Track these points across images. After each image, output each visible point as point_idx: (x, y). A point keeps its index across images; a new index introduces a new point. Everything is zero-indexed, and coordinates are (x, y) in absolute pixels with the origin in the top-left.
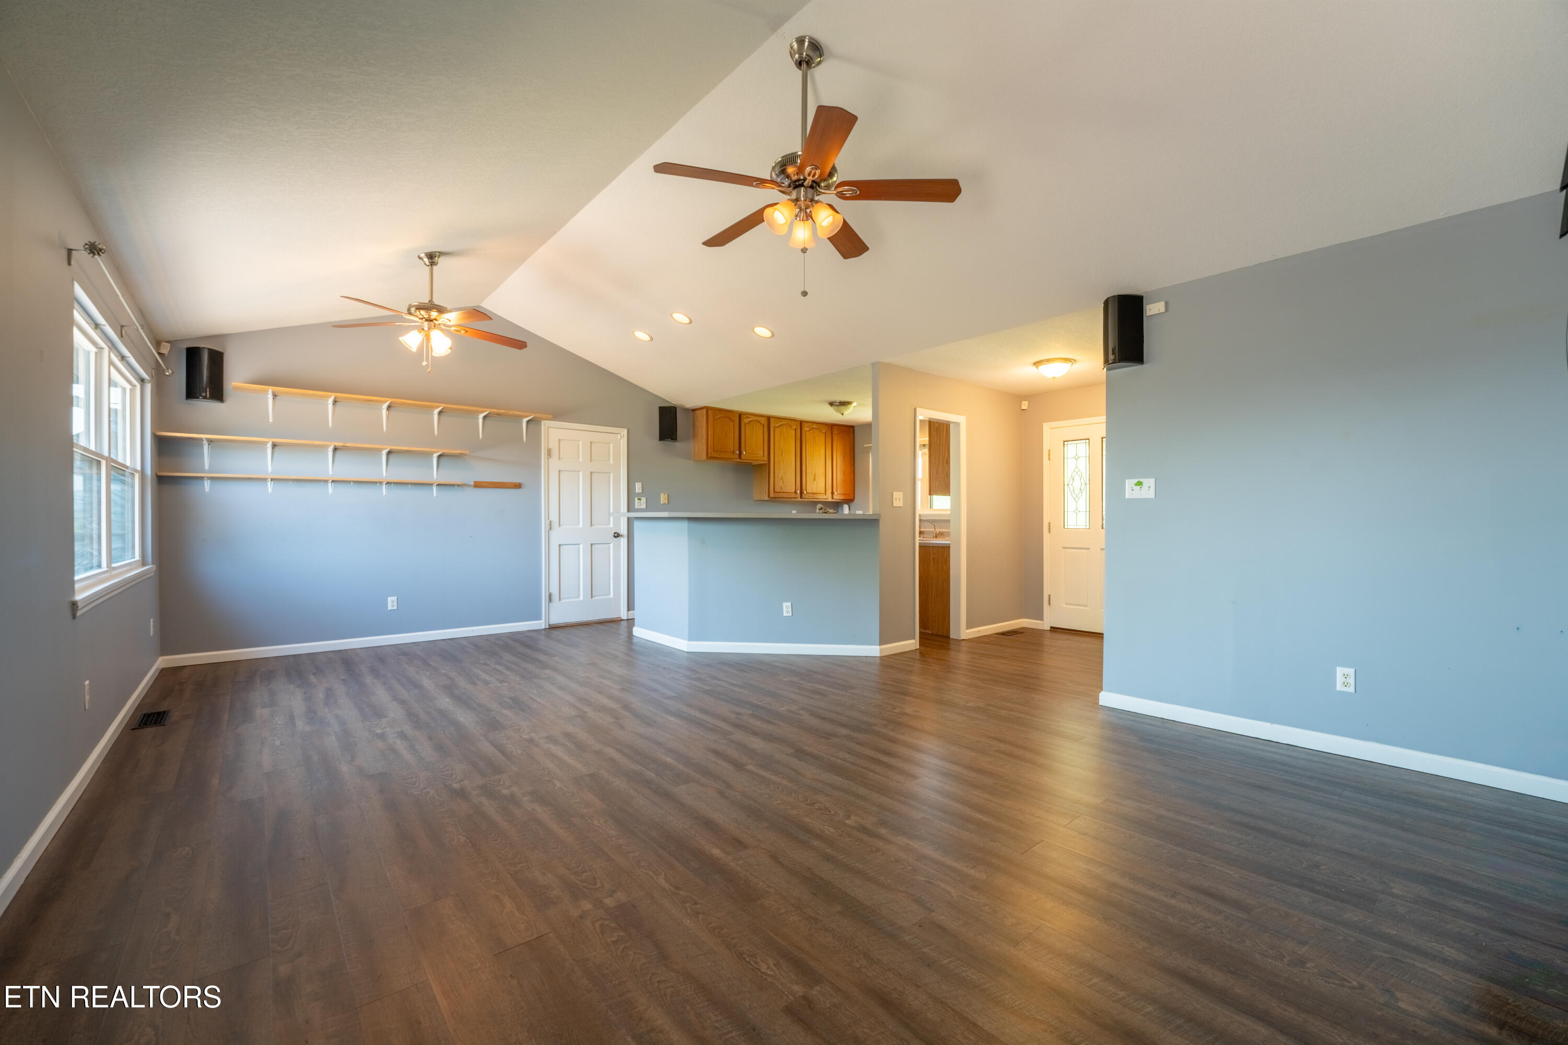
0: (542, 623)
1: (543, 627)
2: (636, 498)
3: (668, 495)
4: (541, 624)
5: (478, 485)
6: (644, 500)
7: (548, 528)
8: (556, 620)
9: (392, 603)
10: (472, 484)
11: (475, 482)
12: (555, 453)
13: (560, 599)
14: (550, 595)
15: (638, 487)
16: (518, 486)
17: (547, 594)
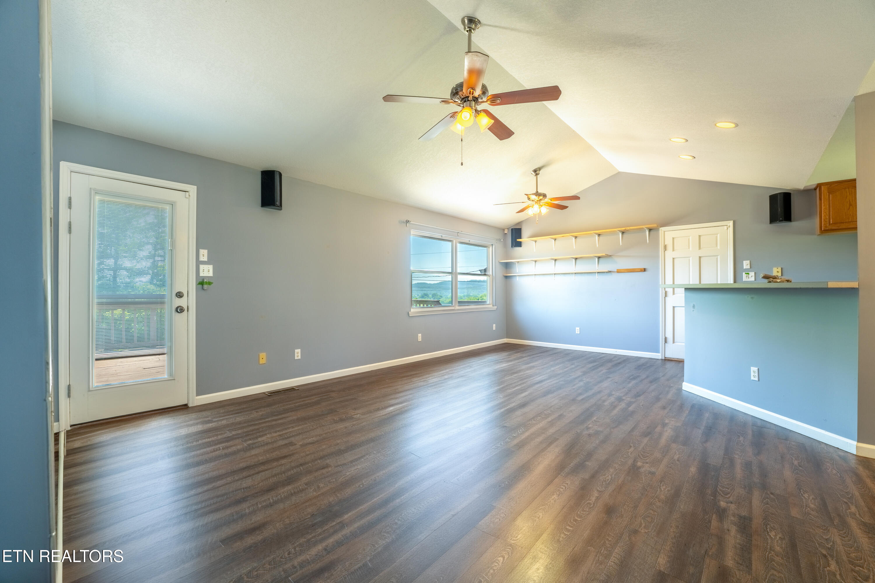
0: (660, 355)
1: (660, 358)
2: (744, 273)
3: (782, 269)
4: (658, 356)
5: (619, 271)
6: (752, 274)
7: (664, 296)
8: (669, 355)
9: (577, 330)
10: (616, 271)
11: (617, 270)
12: (670, 247)
13: (674, 342)
14: (666, 339)
15: (746, 264)
16: (645, 270)
17: (664, 337)
